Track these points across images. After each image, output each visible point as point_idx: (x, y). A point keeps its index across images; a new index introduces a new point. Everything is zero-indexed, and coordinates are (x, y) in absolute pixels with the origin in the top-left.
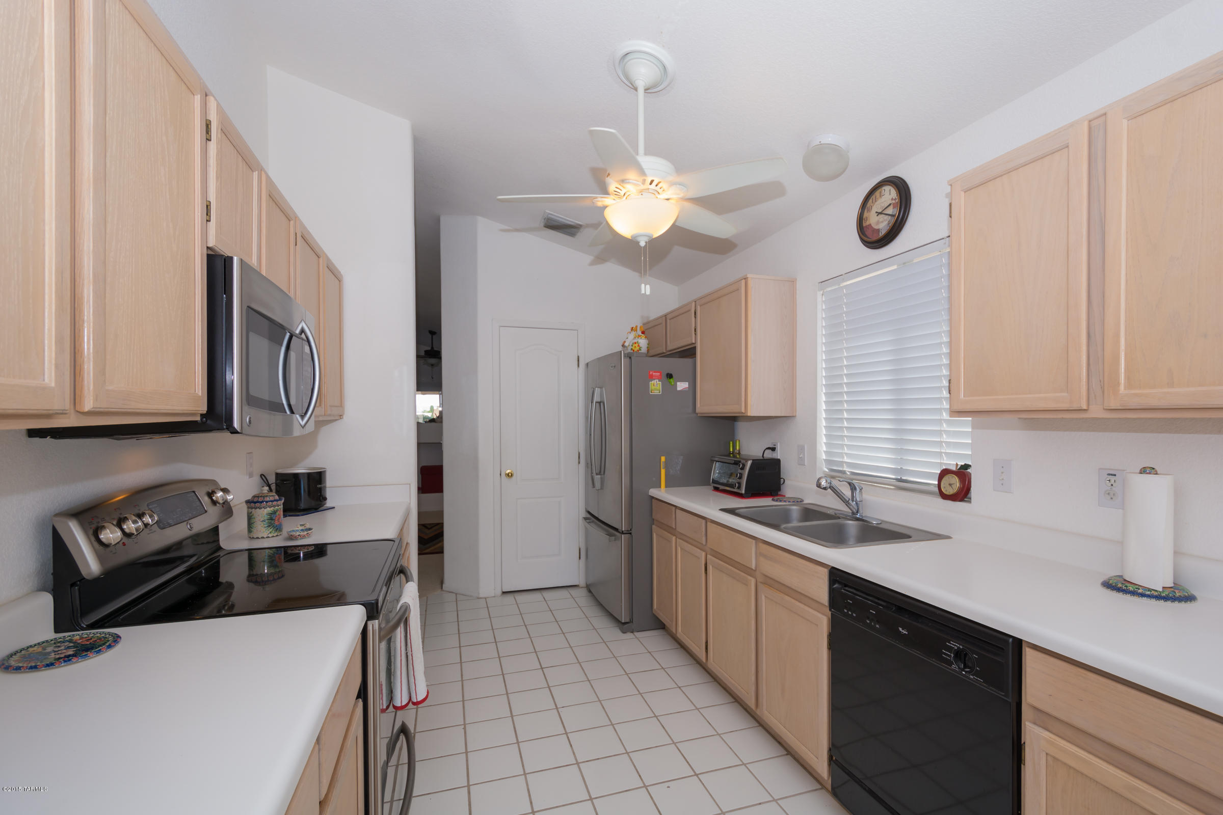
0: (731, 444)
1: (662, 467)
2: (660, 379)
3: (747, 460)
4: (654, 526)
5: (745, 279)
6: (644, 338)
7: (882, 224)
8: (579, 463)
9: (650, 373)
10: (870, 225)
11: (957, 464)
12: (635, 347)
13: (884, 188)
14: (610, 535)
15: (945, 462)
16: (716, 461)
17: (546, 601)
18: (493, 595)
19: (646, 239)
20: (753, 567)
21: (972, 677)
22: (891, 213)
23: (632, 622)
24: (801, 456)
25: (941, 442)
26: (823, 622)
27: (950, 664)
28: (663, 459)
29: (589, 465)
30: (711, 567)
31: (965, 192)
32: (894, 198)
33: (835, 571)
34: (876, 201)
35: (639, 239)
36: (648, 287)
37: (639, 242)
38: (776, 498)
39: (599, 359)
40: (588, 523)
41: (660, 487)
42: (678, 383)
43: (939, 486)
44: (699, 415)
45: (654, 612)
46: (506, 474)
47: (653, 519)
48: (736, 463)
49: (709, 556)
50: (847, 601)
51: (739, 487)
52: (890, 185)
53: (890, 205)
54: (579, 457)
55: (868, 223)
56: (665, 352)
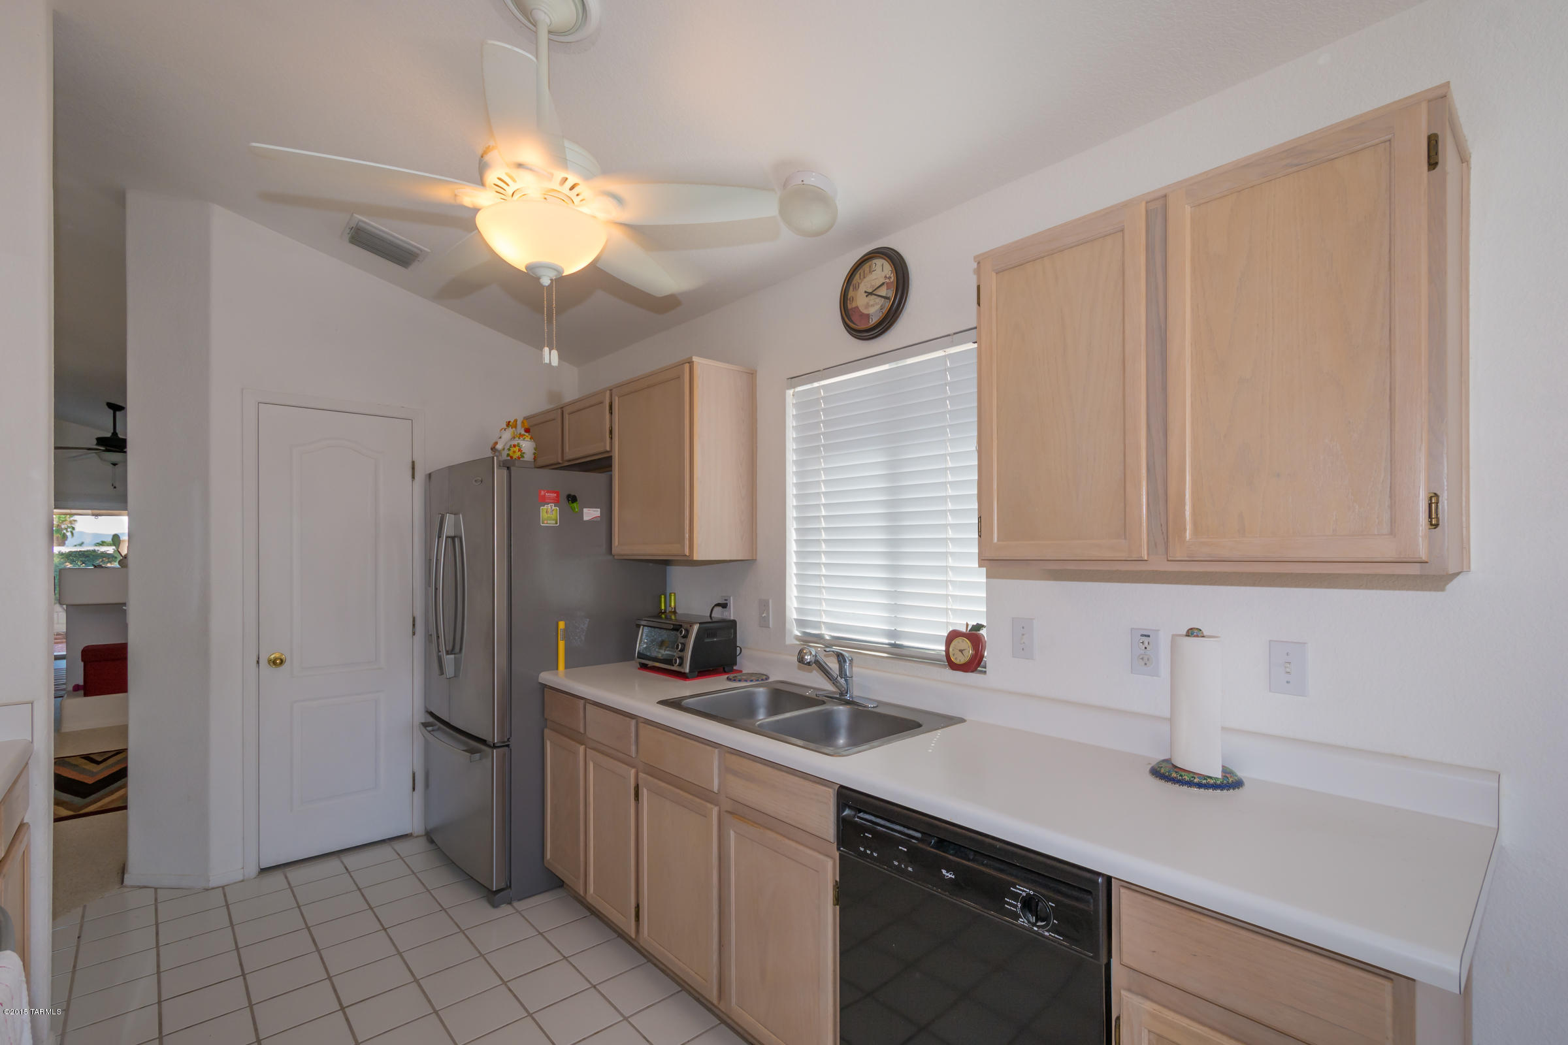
0: (663, 599)
1: (559, 637)
2: (556, 502)
3: (691, 625)
4: (547, 731)
5: (688, 363)
6: (528, 439)
7: (873, 309)
8: (414, 634)
9: (540, 493)
10: (857, 307)
11: (967, 624)
12: (514, 452)
13: (875, 261)
14: (472, 751)
15: (952, 621)
16: (644, 626)
17: (349, 873)
18: (241, 878)
19: (553, 275)
20: (716, 790)
21: (1047, 934)
22: (884, 295)
23: (510, 887)
24: (763, 616)
25: (947, 595)
26: (828, 869)
27: (1017, 917)
28: (562, 625)
29: (432, 638)
30: (645, 791)
31: (997, 273)
32: (888, 276)
33: (844, 791)
34: (864, 277)
35: (540, 272)
36: (555, 353)
37: (539, 278)
38: (731, 676)
39: (451, 468)
40: (429, 732)
41: (557, 669)
42: (585, 510)
43: (947, 651)
44: (616, 557)
45: (546, 865)
46: (269, 661)
47: (546, 719)
48: (677, 628)
49: (641, 775)
50: (864, 835)
51: (681, 664)
52: (882, 258)
53: (883, 284)
54: (414, 625)
55: (854, 305)
56: (560, 462)
